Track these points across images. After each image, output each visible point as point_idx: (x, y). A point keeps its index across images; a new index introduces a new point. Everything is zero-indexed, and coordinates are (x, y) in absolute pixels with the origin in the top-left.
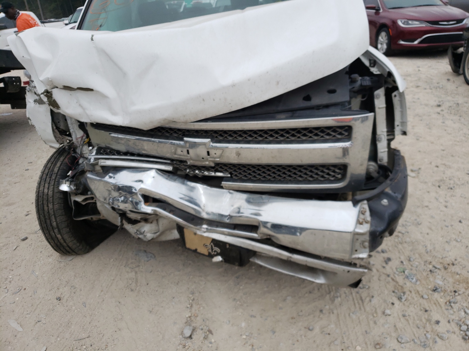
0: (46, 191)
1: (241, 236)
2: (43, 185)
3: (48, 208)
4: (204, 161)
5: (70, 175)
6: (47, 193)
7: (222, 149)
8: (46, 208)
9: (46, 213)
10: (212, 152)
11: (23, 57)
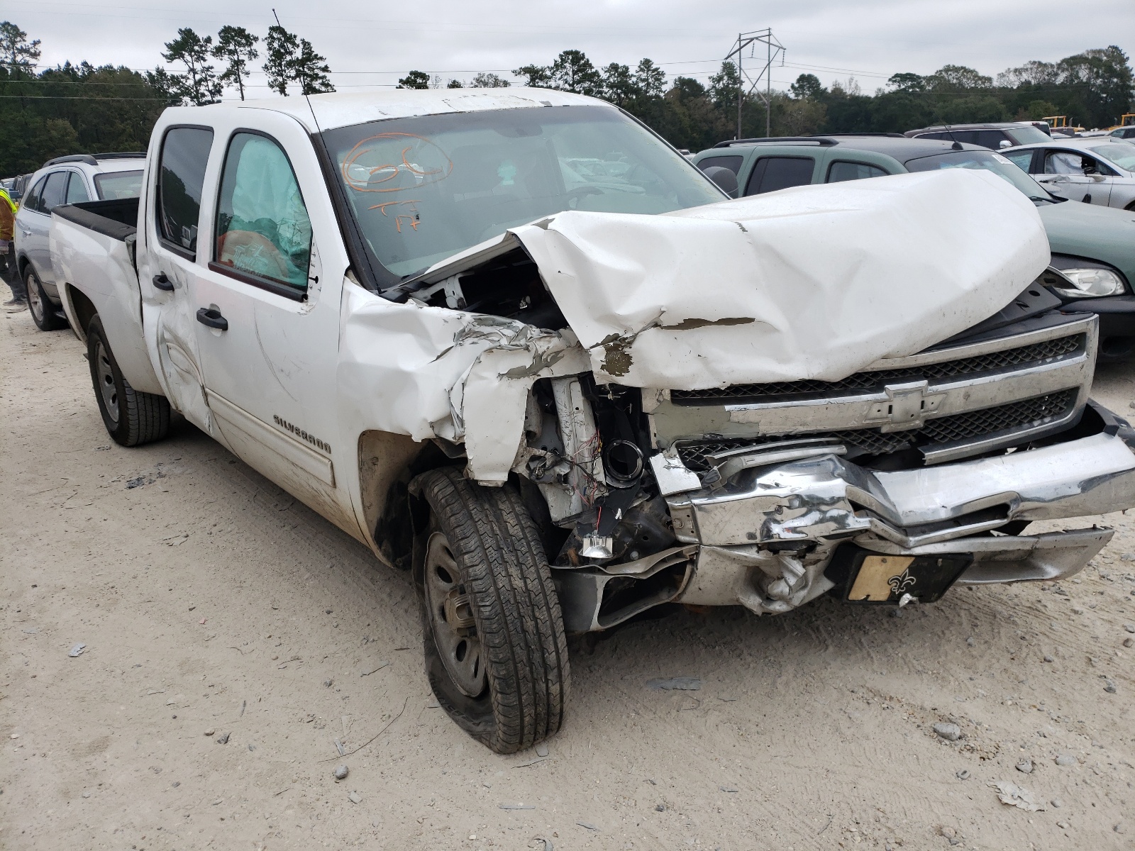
0: (518, 583)
1: (966, 534)
2: (503, 574)
3: (537, 624)
4: (914, 420)
5: (620, 518)
6: (524, 589)
7: (945, 392)
8: (530, 624)
9: (530, 637)
10: (928, 401)
11: (559, 272)
